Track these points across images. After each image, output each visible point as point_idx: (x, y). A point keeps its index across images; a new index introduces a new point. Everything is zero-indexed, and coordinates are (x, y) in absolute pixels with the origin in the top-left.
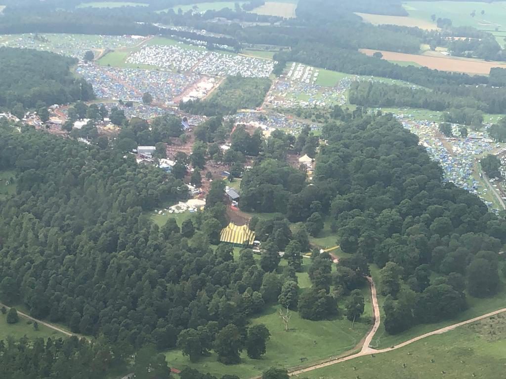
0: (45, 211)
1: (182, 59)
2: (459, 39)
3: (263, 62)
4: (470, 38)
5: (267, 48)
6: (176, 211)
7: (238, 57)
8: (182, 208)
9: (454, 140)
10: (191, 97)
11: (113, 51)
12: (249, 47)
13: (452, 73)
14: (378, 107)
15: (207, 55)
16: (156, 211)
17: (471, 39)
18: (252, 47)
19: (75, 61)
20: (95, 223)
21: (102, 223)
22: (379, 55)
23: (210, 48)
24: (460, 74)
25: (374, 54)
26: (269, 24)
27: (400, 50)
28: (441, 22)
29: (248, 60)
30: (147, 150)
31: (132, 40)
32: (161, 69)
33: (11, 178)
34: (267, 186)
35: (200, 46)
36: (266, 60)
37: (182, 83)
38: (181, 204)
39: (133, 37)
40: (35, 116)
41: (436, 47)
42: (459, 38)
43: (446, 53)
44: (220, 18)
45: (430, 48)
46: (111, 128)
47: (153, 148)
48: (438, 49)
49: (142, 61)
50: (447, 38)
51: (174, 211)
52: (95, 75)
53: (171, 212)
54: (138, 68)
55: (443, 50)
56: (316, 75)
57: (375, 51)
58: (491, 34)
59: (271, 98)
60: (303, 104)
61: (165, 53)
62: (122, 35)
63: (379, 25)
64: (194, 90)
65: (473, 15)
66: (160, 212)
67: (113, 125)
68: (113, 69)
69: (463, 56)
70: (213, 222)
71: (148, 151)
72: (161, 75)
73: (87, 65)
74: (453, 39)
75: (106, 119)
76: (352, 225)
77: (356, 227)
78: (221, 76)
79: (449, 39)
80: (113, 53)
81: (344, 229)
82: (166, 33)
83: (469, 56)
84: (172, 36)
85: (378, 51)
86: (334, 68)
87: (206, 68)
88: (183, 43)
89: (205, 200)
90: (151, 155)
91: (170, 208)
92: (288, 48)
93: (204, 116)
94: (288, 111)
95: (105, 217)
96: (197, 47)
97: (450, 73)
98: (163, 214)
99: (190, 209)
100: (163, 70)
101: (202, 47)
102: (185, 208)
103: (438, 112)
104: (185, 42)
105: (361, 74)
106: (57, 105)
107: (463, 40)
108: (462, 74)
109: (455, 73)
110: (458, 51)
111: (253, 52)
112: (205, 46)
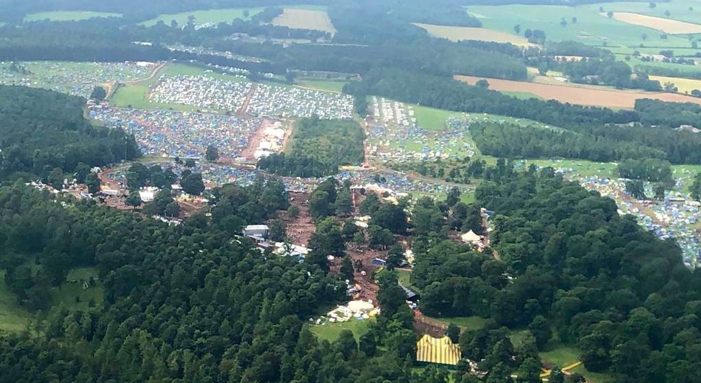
0: (162, 325)
1: (223, 95)
2: (573, 60)
3: (330, 96)
4: (587, 58)
5: (329, 77)
6: (340, 319)
7: (295, 90)
8: (345, 315)
9: (650, 203)
10: (264, 150)
11: (124, 85)
12: (303, 75)
13: (589, 107)
14: (522, 159)
15: (253, 88)
16: (311, 319)
17: (589, 60)
18: (308, 75)
19: (82, 101)
20: (238, 341)
21: (250, 341)
22: (484, 84)
23: (254, 78)
24: (600, 109)
25: (477, 84)
26: (309, 41)
27: (504, 76)
28: (531, 35)
29: (310, 95)
30: (255, 230)
31: (139, 68)
32: (203, 111)
33: (91, 278)
34: (459, 280)
35: (237, 76)
36: (334, 94)
37: (241, 129)
38: (341, 308)
39: (139, 64)
40: (76, 185)
41: (547, 71)
42: (571, 57)
43: (563, 79)
44: (242, 34)
45: (538, 72)
46: (188, 199)
47: (263, 227)
48: (549, 73)
49: (172, 99)
50: (556, 57)
51: (336, 318)
52: (118, 121)
53: (332, 320)
54: (171, 109)
55: (558, 75)
56: (411, 113)
57: (478, 79)
58: (609, 51)
59: (372, 149)
60: (420, 156)
61: (197, 87)
62: (124, 62)
63: (459, 41)
64: (264, 140)
65: (564, 23)
66: (319, 320)
67: (187, 196)
68: (138, 112)
69: (585, 82)
70: (408, 334)
71: (258, 231)
72: (206, 117)
73: (100, 106)
74: (564, 59)
75: (175, 187)
76: (599, 333)
77: (604, 336)
78: (286, 117)
79: (558, 59)
80: (124, 88)
81: (589, 339)
82: (182, 58)
83: (595, 83)
84: (192, 61)
85: (482, 79)
86: (430, 104)
87: (262, 107)
88: (212, 71)
89: (371, 301)
90: (262, 237)
91: (328, 314)
92: (356, 76)
93: (297, 178)
94: (404, 167)
95: (250, 331)
96: (232, 77)
97: (587, 107)
98: (323, 324)
99: (355, 315)
100: (206, 111)
101: (242, 76)
102: (350, 315)
103: (602, 163)
104: (215, 70)
105: (469, 111)
106: (98, 168)
107: (579, 60)
108: (602, 108)
109: (593, 108)
110: (577, 75)
111: (313, 82)
112: (244, 75)
